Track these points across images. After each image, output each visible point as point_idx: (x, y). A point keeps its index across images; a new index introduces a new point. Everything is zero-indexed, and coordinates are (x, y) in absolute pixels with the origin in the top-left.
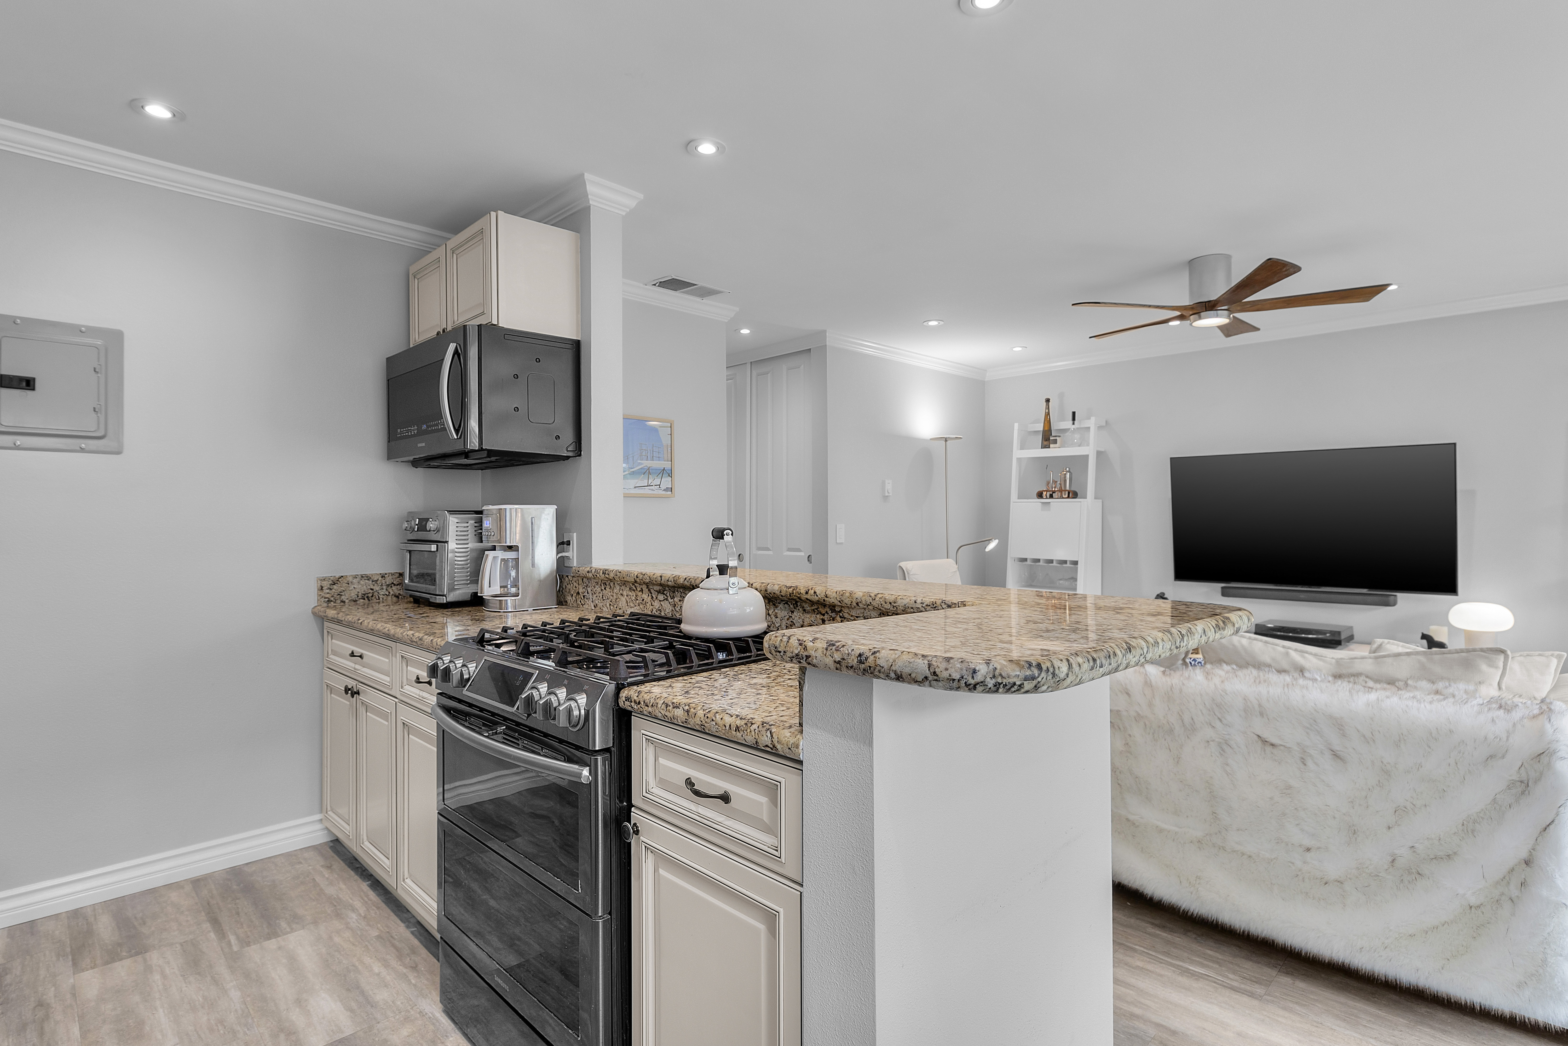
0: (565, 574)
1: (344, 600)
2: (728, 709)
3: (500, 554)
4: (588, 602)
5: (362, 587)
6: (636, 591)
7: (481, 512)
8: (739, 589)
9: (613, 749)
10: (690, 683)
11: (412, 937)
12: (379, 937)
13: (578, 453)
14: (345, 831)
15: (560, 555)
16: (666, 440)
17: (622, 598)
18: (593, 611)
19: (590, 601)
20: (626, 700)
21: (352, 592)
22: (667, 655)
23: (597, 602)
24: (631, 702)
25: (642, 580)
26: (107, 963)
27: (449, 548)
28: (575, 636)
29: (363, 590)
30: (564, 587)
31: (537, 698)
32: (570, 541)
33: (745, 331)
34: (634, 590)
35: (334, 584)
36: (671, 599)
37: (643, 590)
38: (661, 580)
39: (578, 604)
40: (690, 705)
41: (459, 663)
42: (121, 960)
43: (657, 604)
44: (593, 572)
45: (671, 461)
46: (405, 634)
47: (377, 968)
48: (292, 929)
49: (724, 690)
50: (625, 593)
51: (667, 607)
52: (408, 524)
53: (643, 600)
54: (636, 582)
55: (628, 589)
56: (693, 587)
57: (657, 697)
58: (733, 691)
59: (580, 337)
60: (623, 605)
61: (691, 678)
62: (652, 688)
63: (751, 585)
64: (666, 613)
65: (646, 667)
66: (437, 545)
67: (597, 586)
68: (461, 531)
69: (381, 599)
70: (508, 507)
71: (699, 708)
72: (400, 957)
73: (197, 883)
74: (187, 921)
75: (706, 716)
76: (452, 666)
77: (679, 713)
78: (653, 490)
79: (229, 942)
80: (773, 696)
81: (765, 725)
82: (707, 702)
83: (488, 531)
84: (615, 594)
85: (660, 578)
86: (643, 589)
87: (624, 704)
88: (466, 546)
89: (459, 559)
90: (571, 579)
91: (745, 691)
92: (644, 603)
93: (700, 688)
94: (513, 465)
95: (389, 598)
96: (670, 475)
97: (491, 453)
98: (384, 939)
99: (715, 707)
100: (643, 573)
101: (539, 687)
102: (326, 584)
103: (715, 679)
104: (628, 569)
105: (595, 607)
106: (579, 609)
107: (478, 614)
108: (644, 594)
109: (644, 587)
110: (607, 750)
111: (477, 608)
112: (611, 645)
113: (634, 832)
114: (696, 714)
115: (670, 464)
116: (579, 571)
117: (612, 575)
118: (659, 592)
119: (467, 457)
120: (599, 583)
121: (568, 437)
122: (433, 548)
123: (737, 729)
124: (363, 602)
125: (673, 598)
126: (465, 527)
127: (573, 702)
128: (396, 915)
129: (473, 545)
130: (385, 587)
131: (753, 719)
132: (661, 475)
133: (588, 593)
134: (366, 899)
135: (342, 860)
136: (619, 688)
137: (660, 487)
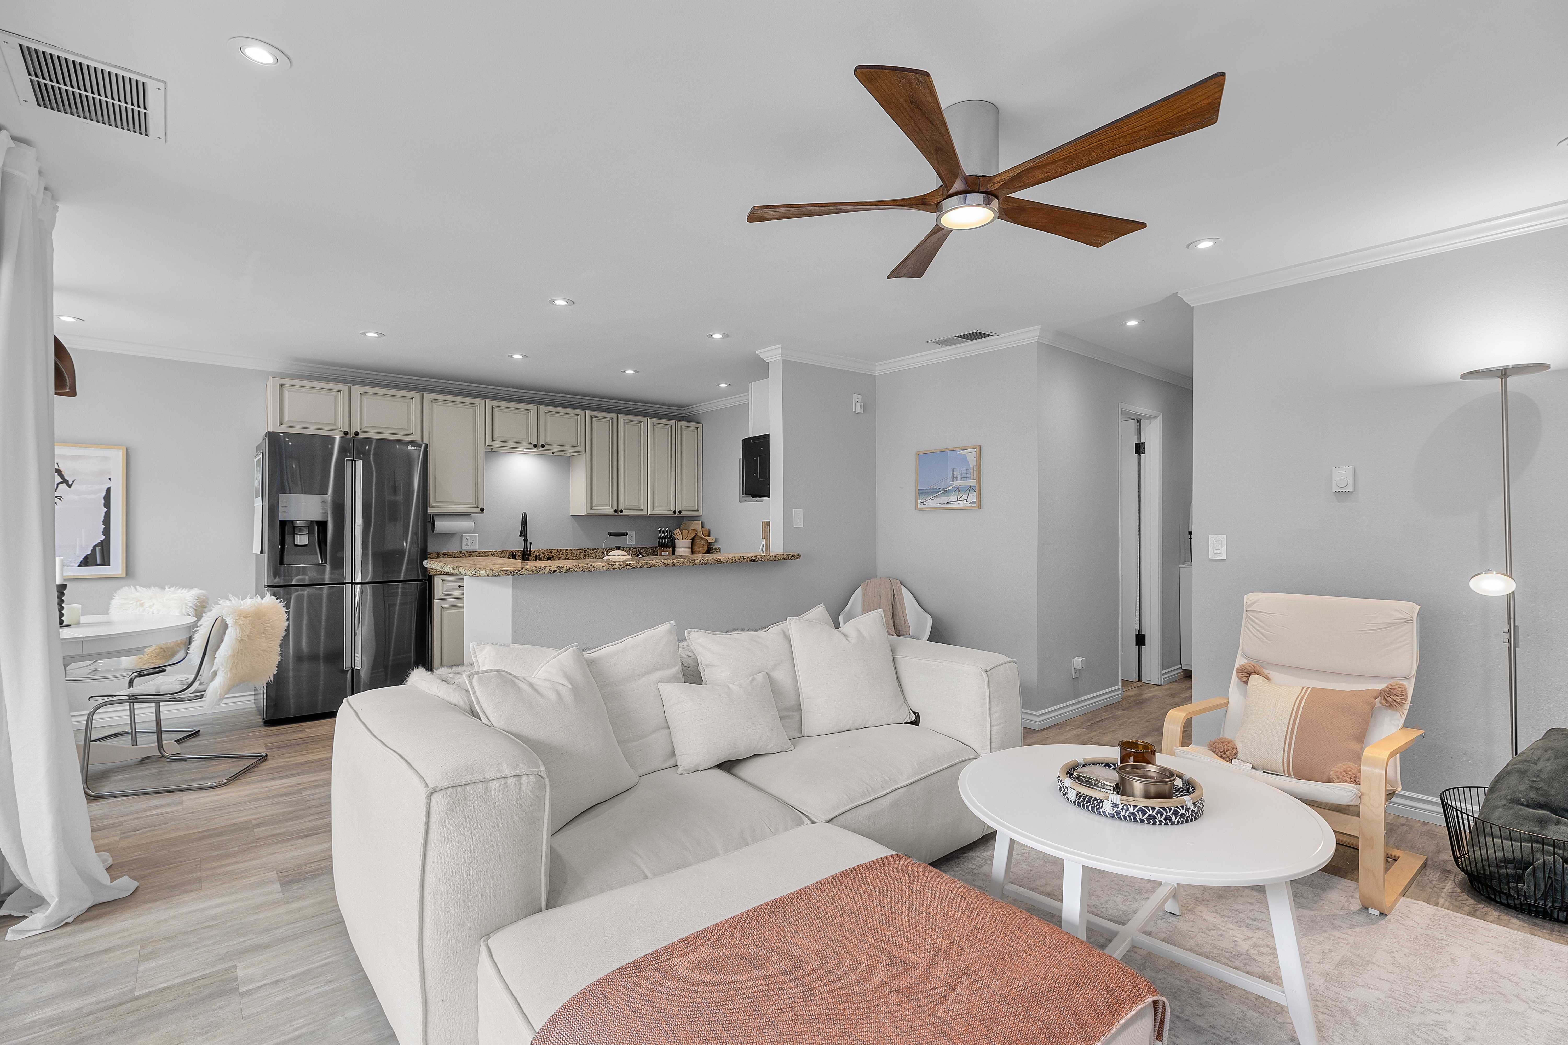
16: (975, 463)
45: (980, 478)
78: (961, 504)
96: (976, 491)
115: (979, 481)
132: (968, 491)
137: (966, 501)
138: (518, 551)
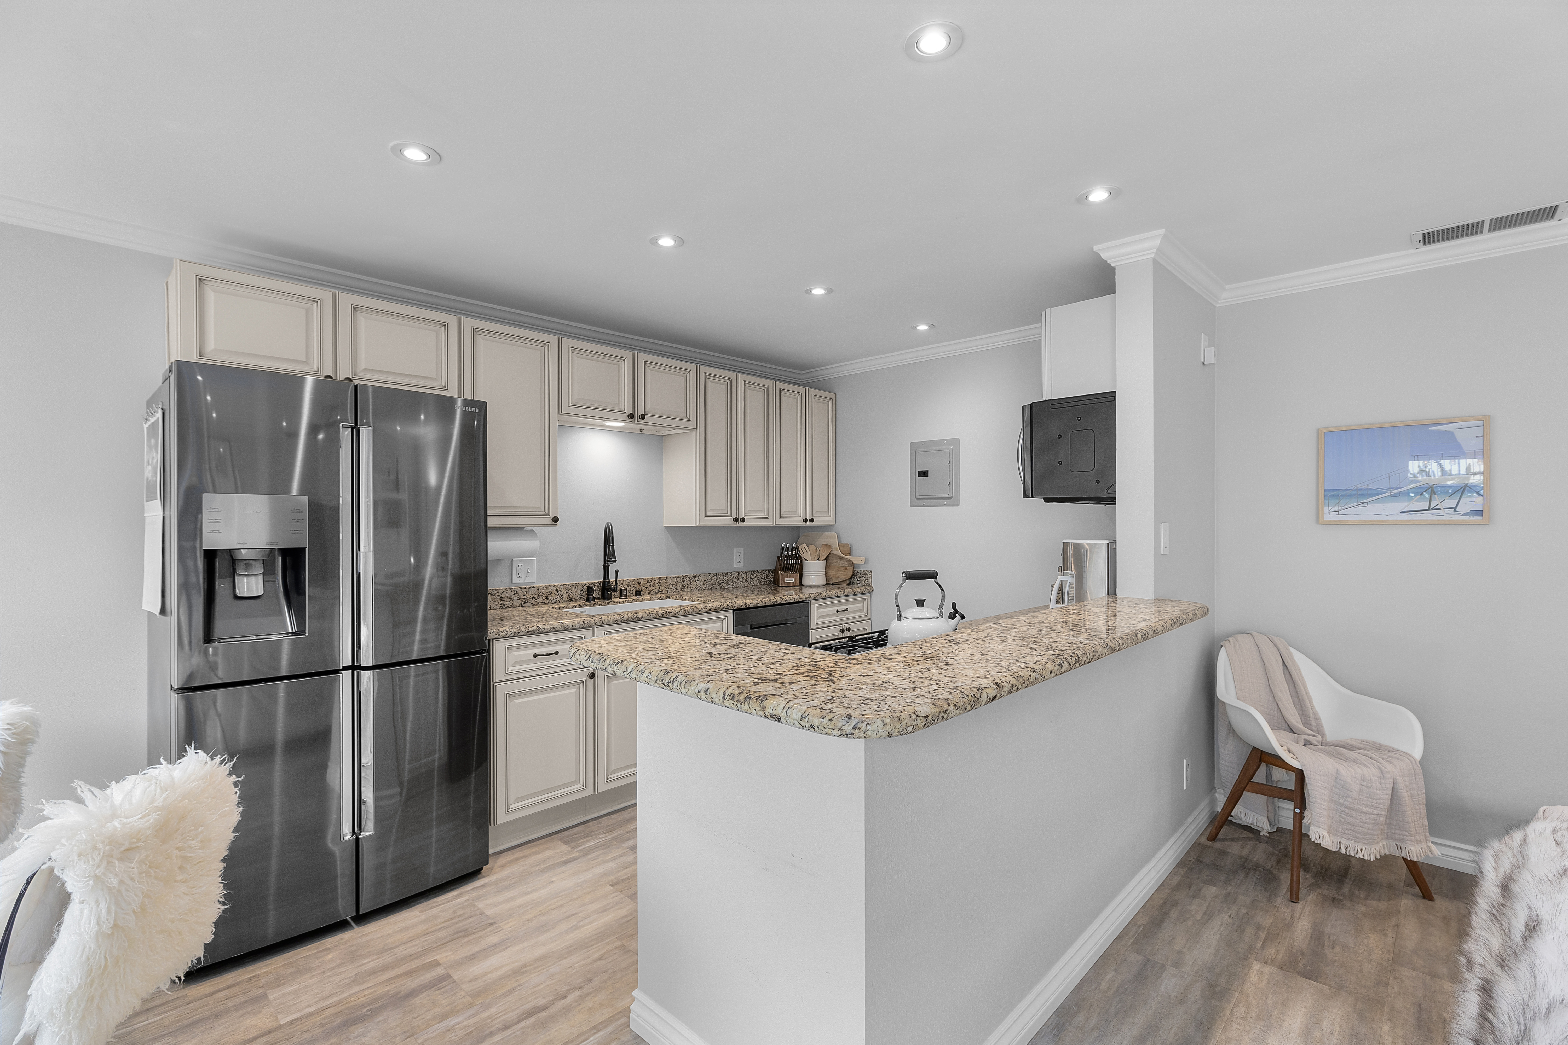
78: (1438, 515)
96: (1482, 493)
121: (1108, 480)
132: (1458, 494)
137: (1455, 511)
138: (594, 584)
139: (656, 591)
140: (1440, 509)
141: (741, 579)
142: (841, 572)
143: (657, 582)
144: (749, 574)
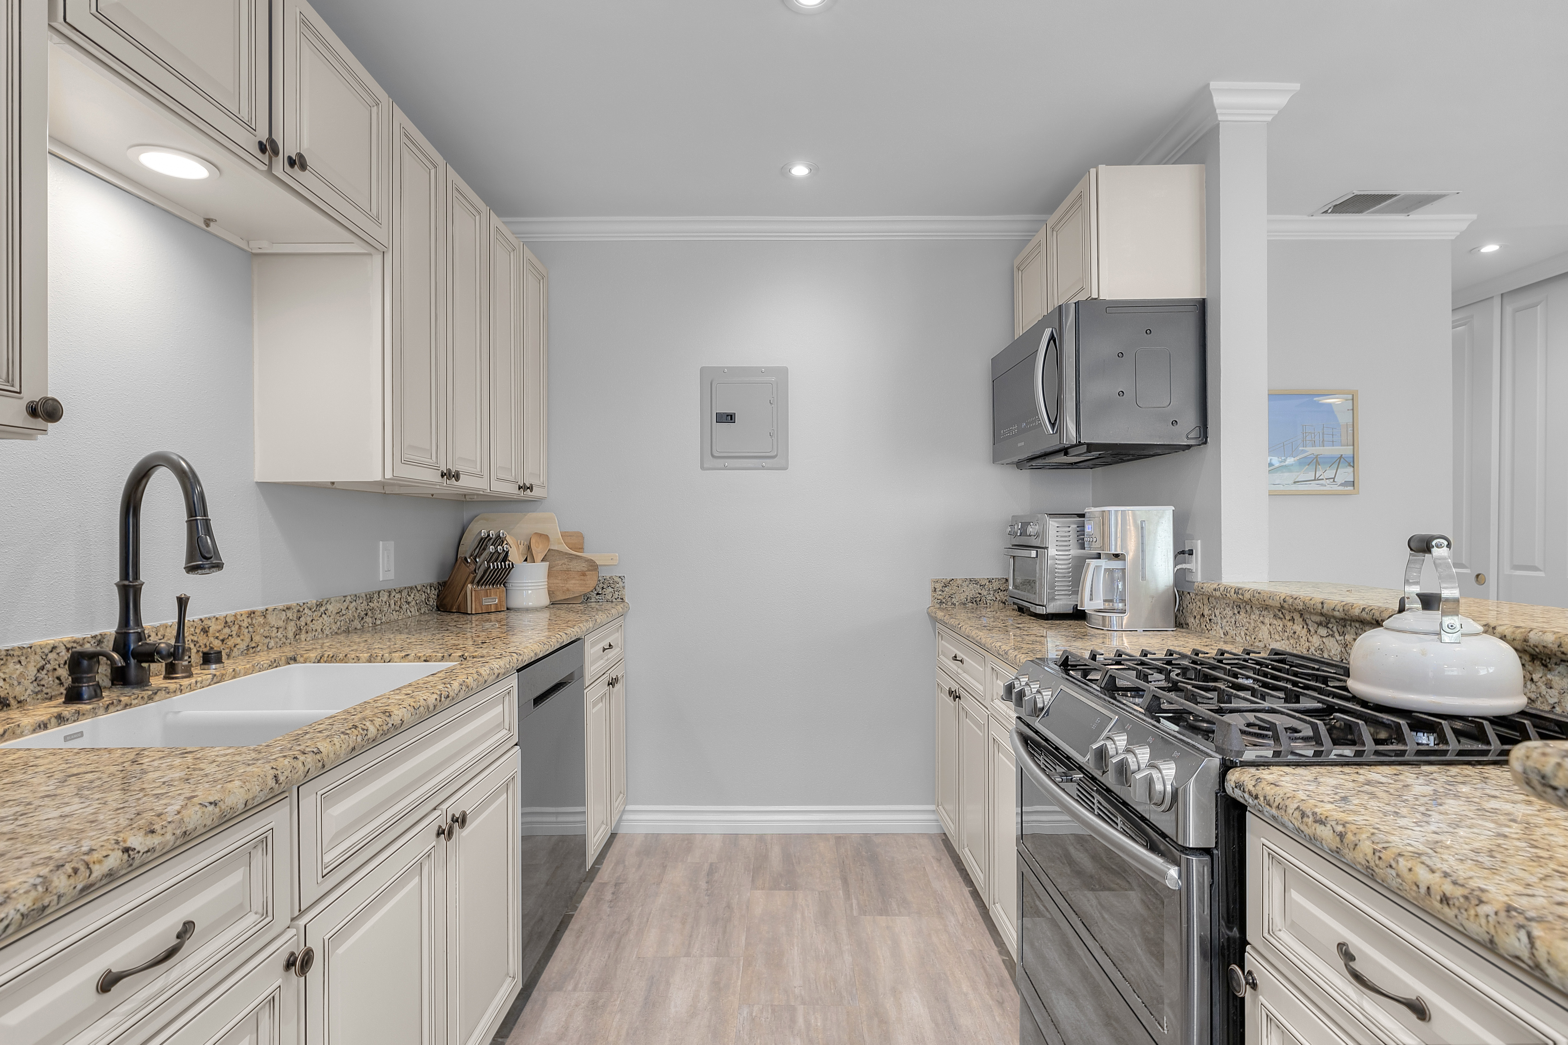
0: (1186, 591)
1: (955, 602)
2: (1427, 854)
3: (1103, 563)
4: (1215, 628)
5: (970, 591)
6: (1284, 620)
7: (1082, 516)
8: (1463, 635)
9: (1215, 852)
10: (1354, 781)
11: (1003, 966)
12: (972, 952)
13: (1203, 440)
14: (951, 829)
15: (1178, 567)
16: (1344, 418)
17: (1263, 627)
18: (1222, 640)
19: (1218, 627)
20: (1236, 787)
21: (961, 595)
22: (1315, 727)
23: (1227, 629)
24: (1244, 791)
25: (1292, 605)
26: (771, 889)
27: (1049, 555)
28: (1177, 675)
29: (971, 594)
30: (1185, 606)
31: (1112, 752)
32: (1192, 550)
33: (1490, 248)
34: (1281, 619)
35: (946, 587)
36: (1340, 636)
37: (1294, 620)
38: (1323, 608)
39: (1203, 629)
40: (1347, 825)
41: (1035, 687)
42: (780, 890)
43: (1316, 641)
44: (1221, 591)
45: (1353, 445)
46: (993, 644)
47: (965, 987)
48: (900, 912)
49: (1422, 809)
50: (1267, 621)
51: (1332, 646)
52: (1011, 528)
53: (1295, 633)
54: (1282, 607)
55: (1272, 616)
56: (1378, 623)
57: (1288, 795)
58: (1442, 817)
59: (1206, 294)
60: (1264, 637)
61: (1357, 773)
62: (1282, 779)
63: (1490, 629)
64: (1331, 654)
65: (1276, 738)
66: (1037, 551)
67: (1228, 609)
68: (1062, 537)
69: (988, 604)
70: (1113, 509)
71: (1364, 836)
72: (988, 984)
73: (840, 839)
74: (827, 872)
75: (1377, 854)
76: (1027, 689)
77: (1325, 833)
78: (1322, 485)
79: (852, 904)
80: (1536, 847)
81: (1514, 913)
82: (1382, 828)
83: (1090, 536)
84: (1252, 621)
85: (1320, 605)
86: (1294, 617)
87: (1233, 792)
88: (1067, 553)
89: (1060, 567)
90: (1193, 597)
91: (1469, 822)
92: (1296, 636)
93: (1373, 795)
94: (1123, 461)
95: (996, 603)
96: (1352, 464)
97: (1090, 447)
98: (976, 957)
99: (1397, 841)
100: (1295, 597)
101: (1116, 738)
102: (939, 586)
103: (1406, 783)
104: (1272, 590)
105: (1224, 634)
106: (1203, 635)
107: (1078, 630)
108: (1295, 625)
109: (1297, 616)
110: (1207, 851)
111: (1079, 622)
112: (1227, 695)
113: (1247, 983)
114: (1356, 845)
115: (1352, 450)
116: (1202, 588)
117: (1247, 596)
118: (1320, 624)
119: (1066, 454)
120: (1231, 605)
121: (1189, 421)
122: (1033, 554)
123: (1445, 900)
124: (971, 606)
125: (1343, 634)
126: (1065, 532)
127: (1155, 772)
128: (990, 934)
129: (1075, 552)
130: (992, 592)
131: (1482, 890)
132: (1335, 465)
133: (1215, 616)
134: (965, 905)
135: (950, 856)
136: (1226, 767)
137: (1334, 481)
138: (86, 640)
139: (243, 646)
140: (1323, 479)
141: (393, 606)
142: (573, 582)
143: (245, 624)
144: (404, 594)
